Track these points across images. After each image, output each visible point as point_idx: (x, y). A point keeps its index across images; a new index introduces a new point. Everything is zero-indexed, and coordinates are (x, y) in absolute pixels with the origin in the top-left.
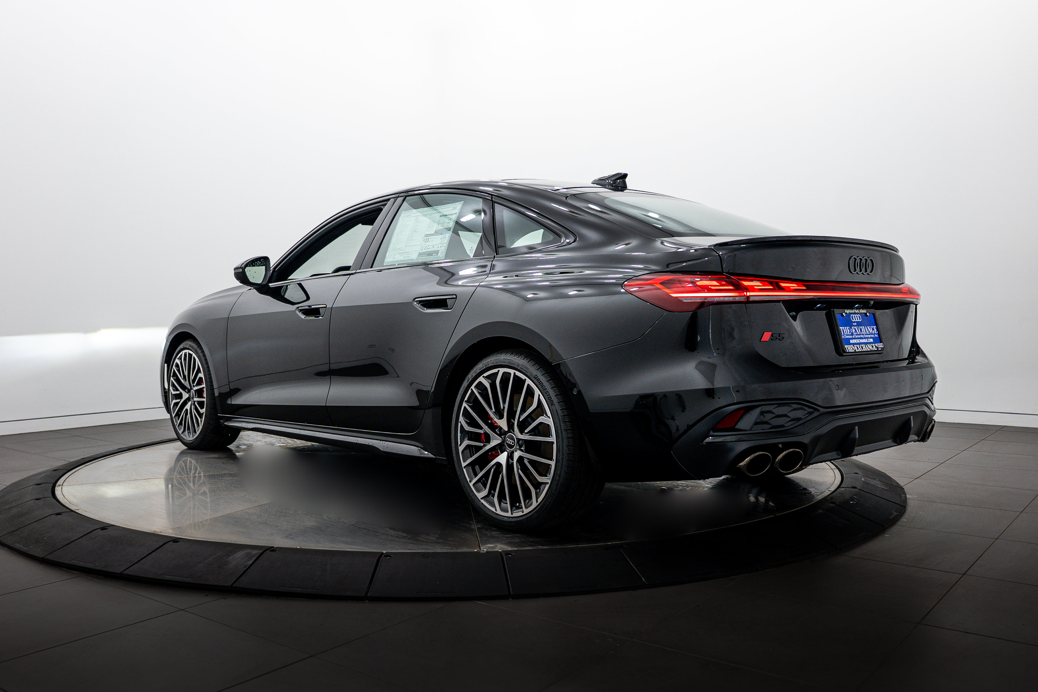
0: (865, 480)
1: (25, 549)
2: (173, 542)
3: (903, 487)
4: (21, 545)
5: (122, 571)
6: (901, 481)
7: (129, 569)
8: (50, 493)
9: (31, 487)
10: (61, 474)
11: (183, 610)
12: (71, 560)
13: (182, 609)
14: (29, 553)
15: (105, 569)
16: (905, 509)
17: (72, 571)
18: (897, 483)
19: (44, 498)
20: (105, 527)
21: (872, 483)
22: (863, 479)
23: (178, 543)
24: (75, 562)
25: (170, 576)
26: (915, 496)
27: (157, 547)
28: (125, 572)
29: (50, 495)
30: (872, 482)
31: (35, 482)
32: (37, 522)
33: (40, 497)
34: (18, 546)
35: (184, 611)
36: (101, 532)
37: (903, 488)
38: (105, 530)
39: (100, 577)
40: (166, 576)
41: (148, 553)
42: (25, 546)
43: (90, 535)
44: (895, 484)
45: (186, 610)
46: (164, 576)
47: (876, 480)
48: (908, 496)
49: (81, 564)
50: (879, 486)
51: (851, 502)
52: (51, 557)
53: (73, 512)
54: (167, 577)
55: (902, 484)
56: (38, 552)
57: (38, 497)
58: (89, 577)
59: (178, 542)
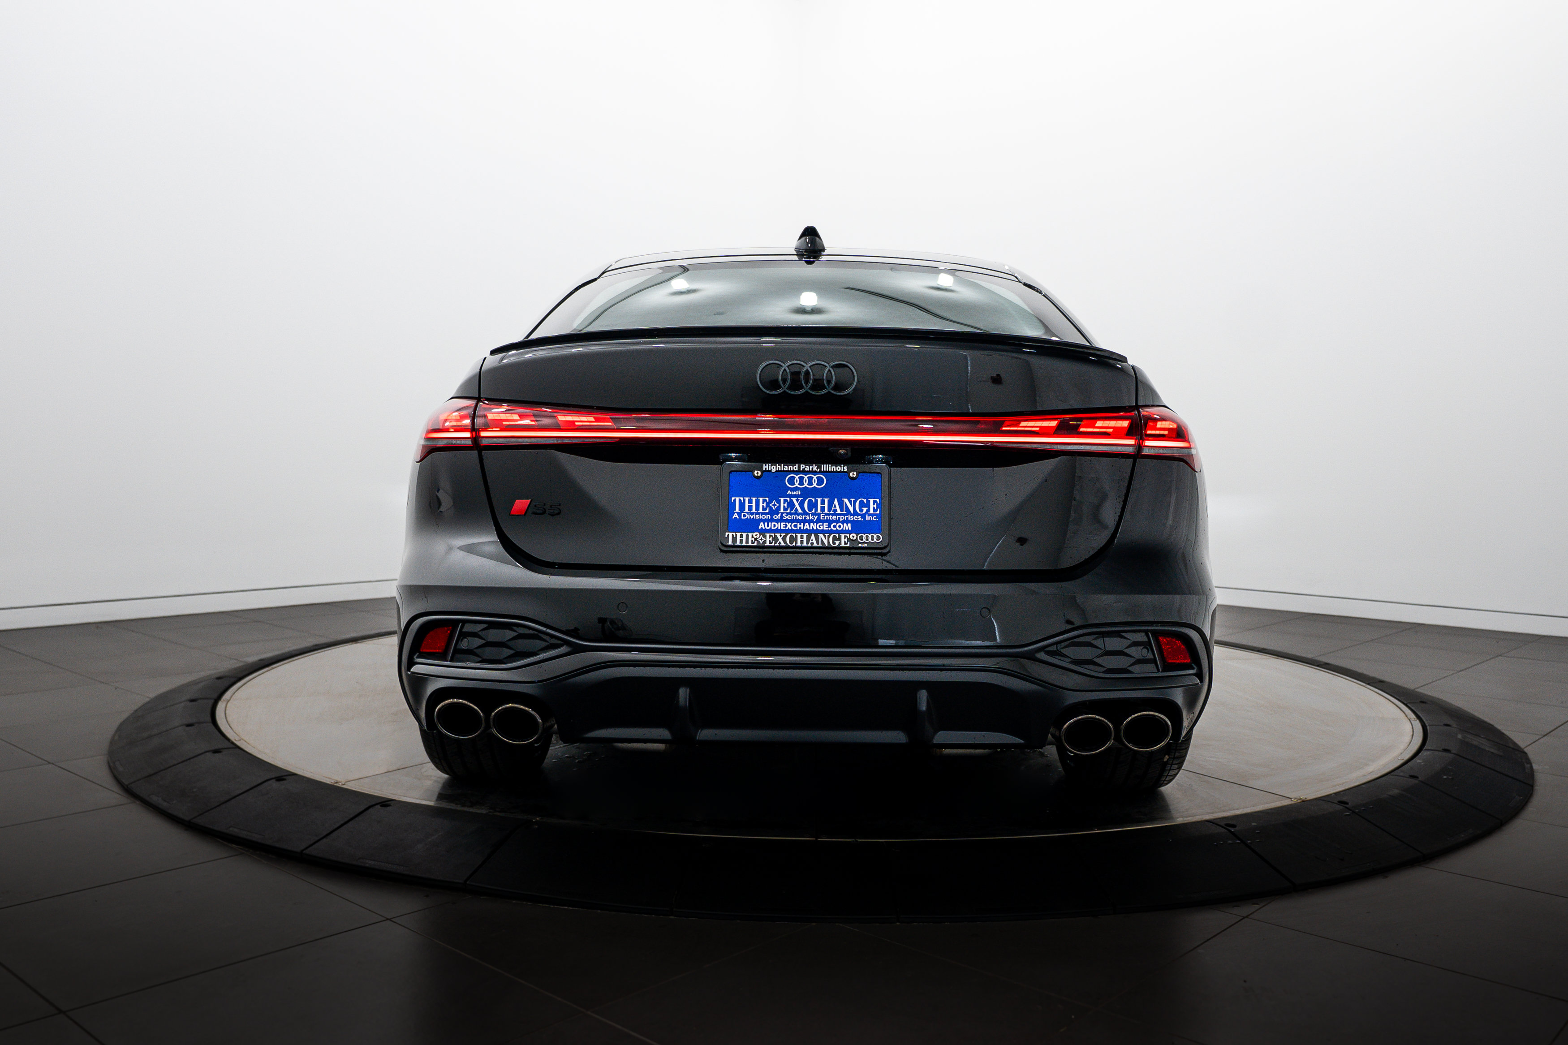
0: (1463, 737)
1: (164, 805)
2: (381, 806)
3: (1526, 750)
4: (160, 799)
5: (303, 848)
6: (1521, 740)
7: (313, 847)
8: (209, 716)
9: (183, 704)
10: (227, 685)
11: (390, 920)
12: (230, 827)
13: (389, 918)
14: (170, 811)
15: (277, 845)
16: (1533, 790)
17: (230, 845)
18: (1514, 743)
19: (199, 723)
20: (283, 776)
21: (1475, 743)
22: (1460, 736)
23: (388, 808)
24: (234, 831)
25: (374, 860)
26: (1547, 767)
27: (356, 813)
28: (307, 852)
29: (209, 718)
30: (1476, 741)
31: (189, 697)
32: (186, 762)
33: (194, 720)
34: (155, 799)
35: (392, 921)
36: (274, 784)
37: (1526, 753)
38: (282, 782)
39: (270, 856)
40: (367, 861)
41: (342, 822)
42: (165, 801)
43: (259, 788)
44: (1511, 745)
45: (395, 921)
46: (365, 860)
47: (1480, 738)
48: (1535, 767)
49: (244, 834)
50: (1487, 749)
51: (1445, 777)
52: (201, 821)
53: (238, 749)
54: (370, 863)
55: (1522, 744)
56: (182, 810)
57: (190, 721)
58: (255, 857)
59: (389, 805)
